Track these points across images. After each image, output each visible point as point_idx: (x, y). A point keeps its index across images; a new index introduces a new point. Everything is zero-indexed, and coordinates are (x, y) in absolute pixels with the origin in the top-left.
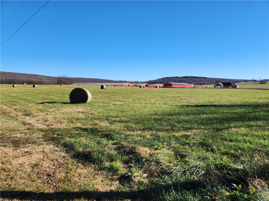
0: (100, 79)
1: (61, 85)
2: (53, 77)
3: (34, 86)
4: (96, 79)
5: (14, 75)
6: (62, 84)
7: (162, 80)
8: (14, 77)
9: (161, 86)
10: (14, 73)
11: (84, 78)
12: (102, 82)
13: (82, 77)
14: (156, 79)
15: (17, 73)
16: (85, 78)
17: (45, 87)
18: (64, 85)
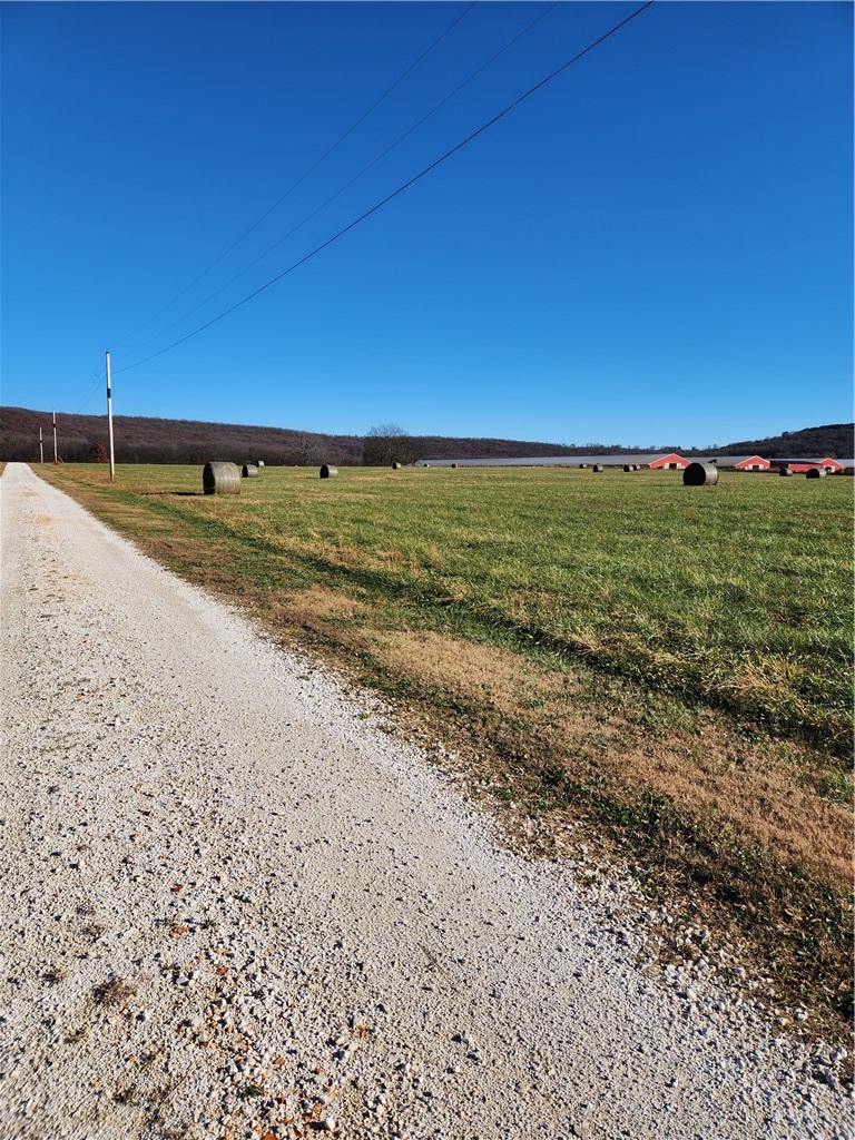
0: (509, 442)
1: (395, 467)
2: (331, 437)
3: (325, 474)
4: (493, 442)
5: (200, 432)
6: (399, 465)
7: (808, 439)
8: (202, 437)
9: (833, 471)
10: (202, 426)
11: (446, 436)
12: (519, 452)
13: (436, 435)
14: (772, 437)
15: (209, 424)
16: (448, 439)
17: (360, 475)
18: (405, 468)
